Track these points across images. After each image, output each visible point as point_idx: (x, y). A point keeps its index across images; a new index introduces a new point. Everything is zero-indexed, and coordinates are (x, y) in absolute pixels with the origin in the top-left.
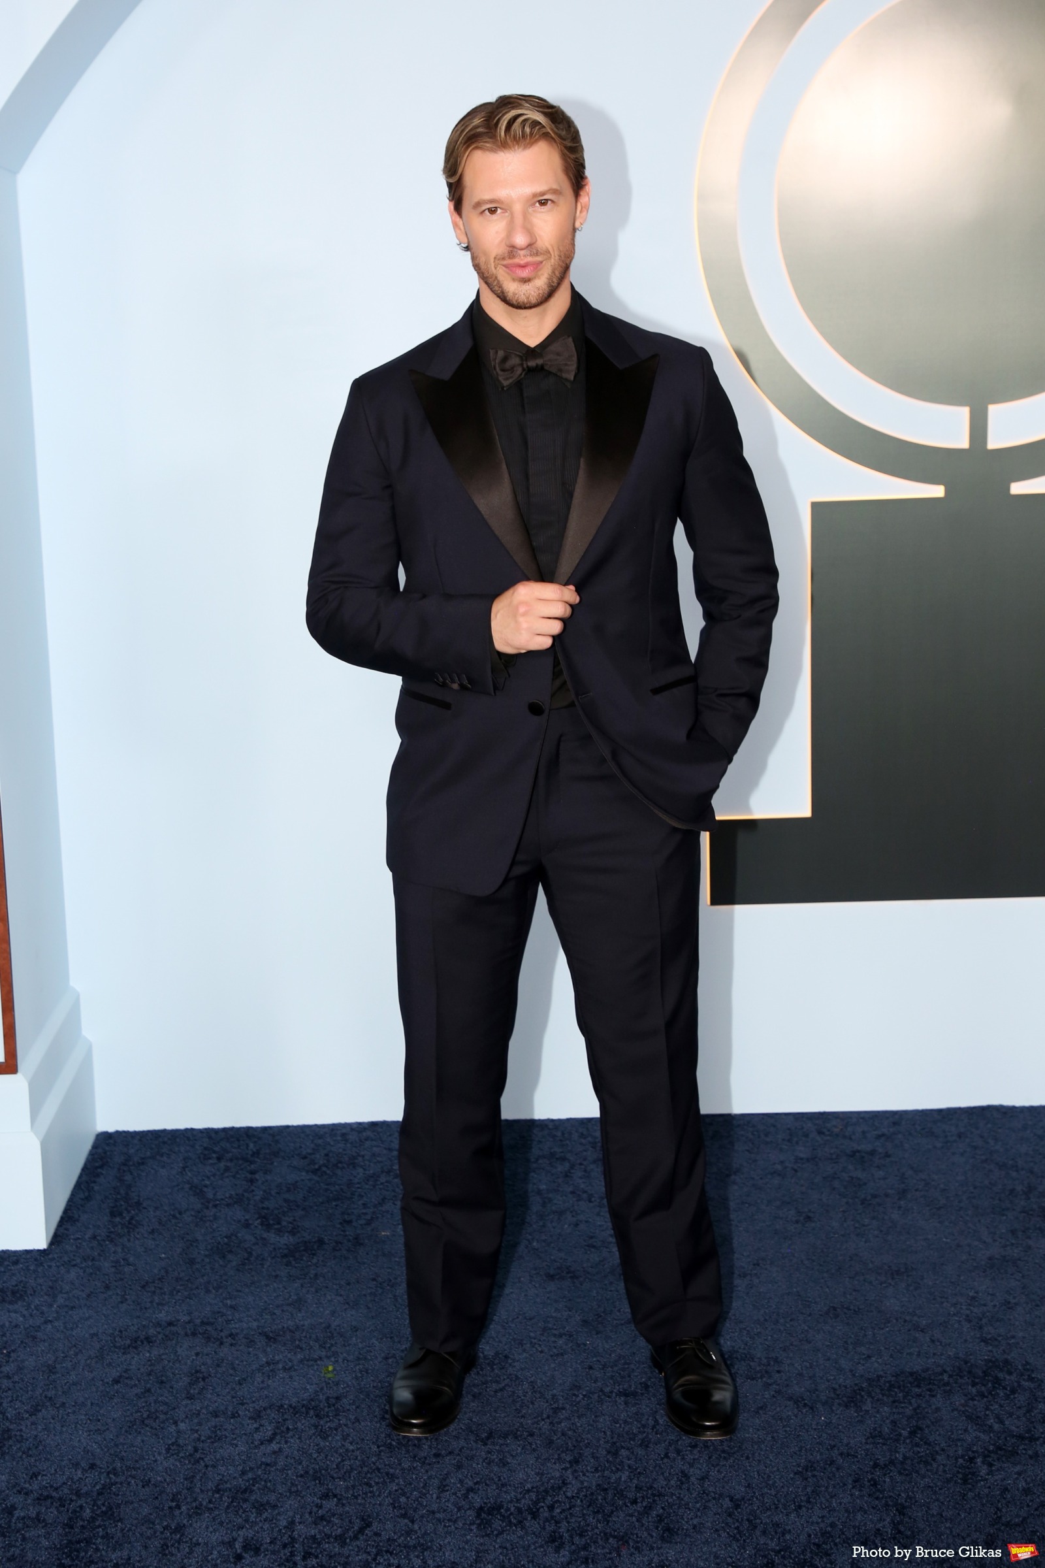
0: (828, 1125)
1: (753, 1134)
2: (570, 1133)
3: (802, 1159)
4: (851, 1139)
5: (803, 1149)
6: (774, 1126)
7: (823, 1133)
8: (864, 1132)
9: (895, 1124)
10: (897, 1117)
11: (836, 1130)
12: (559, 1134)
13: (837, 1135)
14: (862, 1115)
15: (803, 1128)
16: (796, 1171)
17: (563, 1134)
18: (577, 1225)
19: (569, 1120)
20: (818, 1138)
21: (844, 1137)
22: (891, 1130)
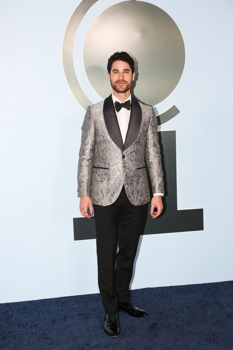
1: (87, 300)
2: (39, 304)
12: (36, 304)
17: (37, 304)
18: (40, 328)
19: (38, 300)
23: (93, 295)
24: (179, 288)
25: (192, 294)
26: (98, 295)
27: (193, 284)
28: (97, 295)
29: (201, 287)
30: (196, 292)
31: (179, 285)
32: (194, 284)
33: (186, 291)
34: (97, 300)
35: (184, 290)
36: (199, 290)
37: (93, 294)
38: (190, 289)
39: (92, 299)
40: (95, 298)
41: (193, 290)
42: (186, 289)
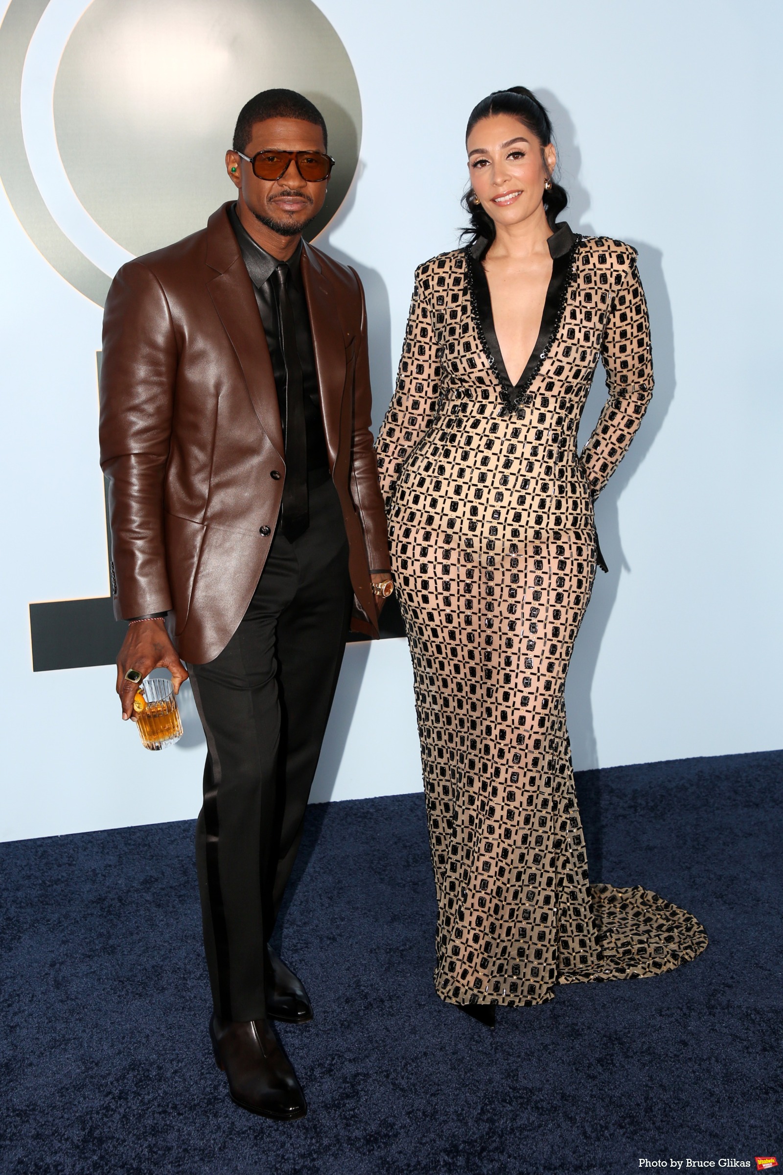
0: (133, 837)
1: (74, 851)
3: (110, 866)
4: (150, 846)
5: (112, 858)
6: (91, 842)
7: (129, 844)
8: (159, 840)
9: (184, 831)
10: (187, 825)
11: (140, 841)
13: (139, 844)
14: (160, 827)
15: (113, 841)
16: (105, 876)
20: (125, 849)
21: (145, 845)
22: (181, 836)
23: (94, 835)
24: (351, 808)
25: (390, 824)
26: (109, 835)
27: (395, 794)
28: (106, 834)
29: (417, 803)
30: (401, 816)
31: (354, 799)
32: (397, 796)
33: (372, 814)
34: (103, 848)
35: (368, 812)
36: (411, 810)
37: (94, 832)
38: (385, 809)
39: (89, 845)
40: (99, 842)
41: (392, 811)
42: (371, 810)
